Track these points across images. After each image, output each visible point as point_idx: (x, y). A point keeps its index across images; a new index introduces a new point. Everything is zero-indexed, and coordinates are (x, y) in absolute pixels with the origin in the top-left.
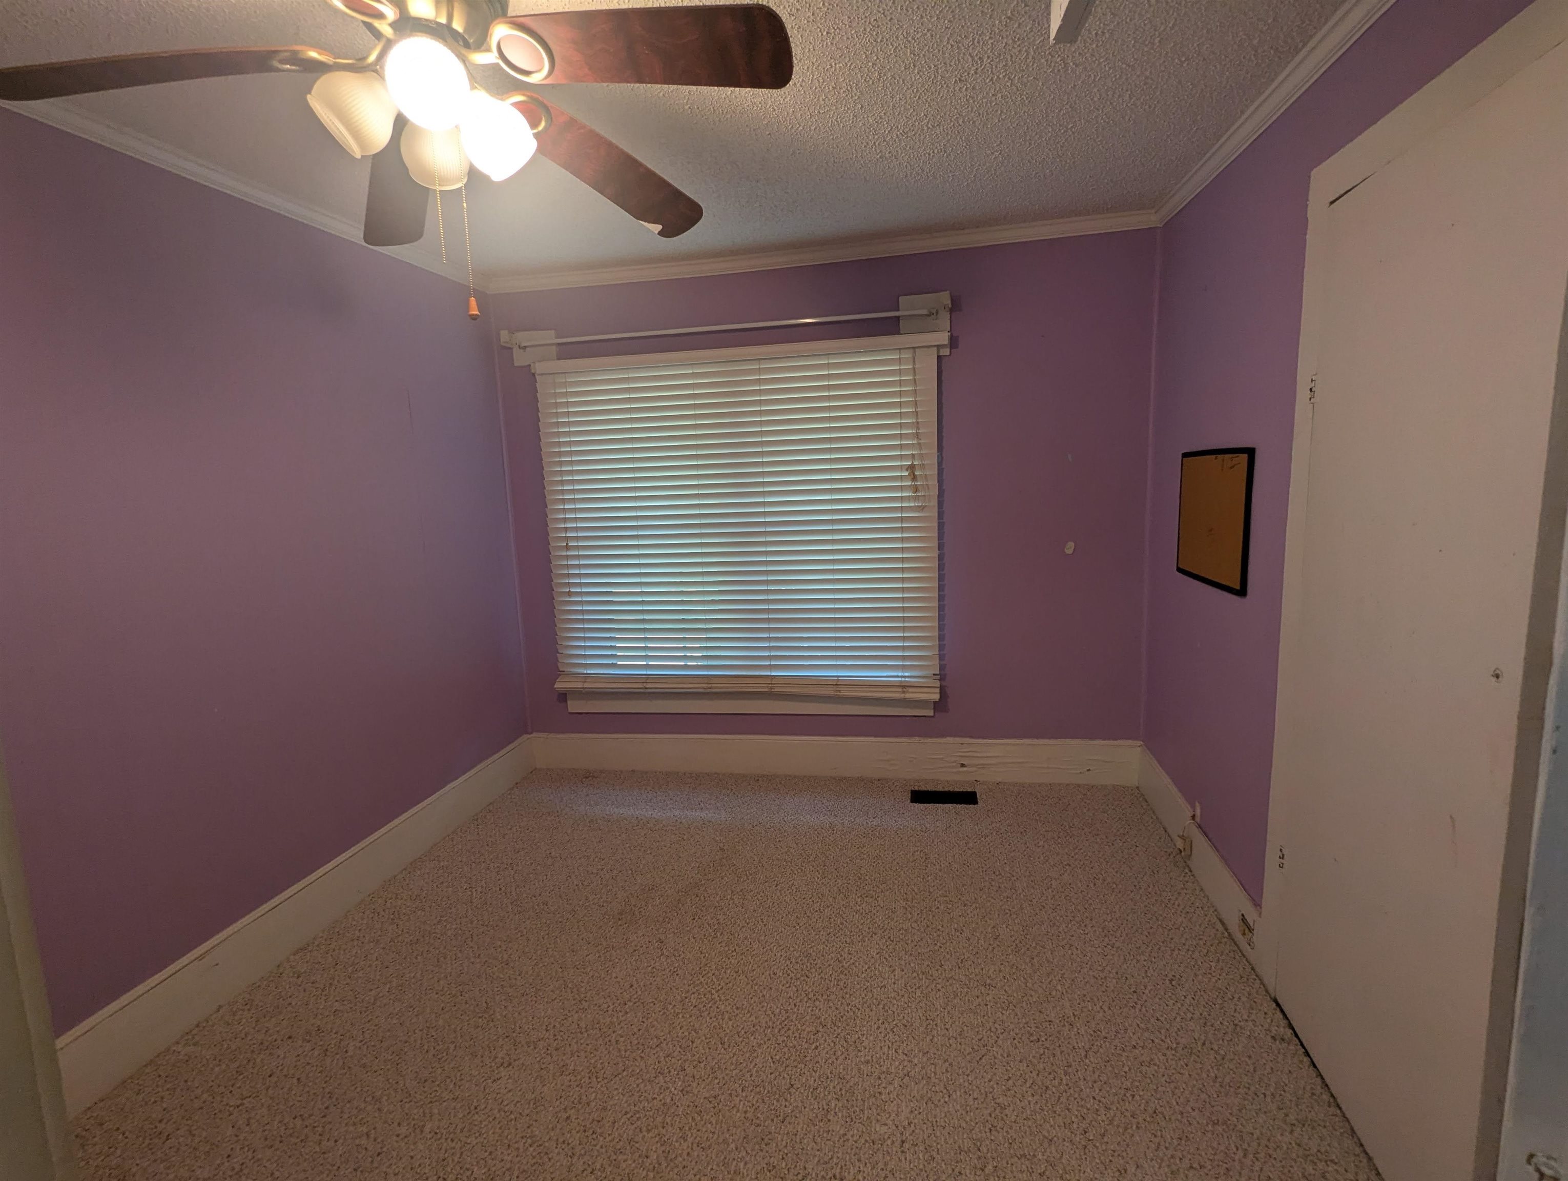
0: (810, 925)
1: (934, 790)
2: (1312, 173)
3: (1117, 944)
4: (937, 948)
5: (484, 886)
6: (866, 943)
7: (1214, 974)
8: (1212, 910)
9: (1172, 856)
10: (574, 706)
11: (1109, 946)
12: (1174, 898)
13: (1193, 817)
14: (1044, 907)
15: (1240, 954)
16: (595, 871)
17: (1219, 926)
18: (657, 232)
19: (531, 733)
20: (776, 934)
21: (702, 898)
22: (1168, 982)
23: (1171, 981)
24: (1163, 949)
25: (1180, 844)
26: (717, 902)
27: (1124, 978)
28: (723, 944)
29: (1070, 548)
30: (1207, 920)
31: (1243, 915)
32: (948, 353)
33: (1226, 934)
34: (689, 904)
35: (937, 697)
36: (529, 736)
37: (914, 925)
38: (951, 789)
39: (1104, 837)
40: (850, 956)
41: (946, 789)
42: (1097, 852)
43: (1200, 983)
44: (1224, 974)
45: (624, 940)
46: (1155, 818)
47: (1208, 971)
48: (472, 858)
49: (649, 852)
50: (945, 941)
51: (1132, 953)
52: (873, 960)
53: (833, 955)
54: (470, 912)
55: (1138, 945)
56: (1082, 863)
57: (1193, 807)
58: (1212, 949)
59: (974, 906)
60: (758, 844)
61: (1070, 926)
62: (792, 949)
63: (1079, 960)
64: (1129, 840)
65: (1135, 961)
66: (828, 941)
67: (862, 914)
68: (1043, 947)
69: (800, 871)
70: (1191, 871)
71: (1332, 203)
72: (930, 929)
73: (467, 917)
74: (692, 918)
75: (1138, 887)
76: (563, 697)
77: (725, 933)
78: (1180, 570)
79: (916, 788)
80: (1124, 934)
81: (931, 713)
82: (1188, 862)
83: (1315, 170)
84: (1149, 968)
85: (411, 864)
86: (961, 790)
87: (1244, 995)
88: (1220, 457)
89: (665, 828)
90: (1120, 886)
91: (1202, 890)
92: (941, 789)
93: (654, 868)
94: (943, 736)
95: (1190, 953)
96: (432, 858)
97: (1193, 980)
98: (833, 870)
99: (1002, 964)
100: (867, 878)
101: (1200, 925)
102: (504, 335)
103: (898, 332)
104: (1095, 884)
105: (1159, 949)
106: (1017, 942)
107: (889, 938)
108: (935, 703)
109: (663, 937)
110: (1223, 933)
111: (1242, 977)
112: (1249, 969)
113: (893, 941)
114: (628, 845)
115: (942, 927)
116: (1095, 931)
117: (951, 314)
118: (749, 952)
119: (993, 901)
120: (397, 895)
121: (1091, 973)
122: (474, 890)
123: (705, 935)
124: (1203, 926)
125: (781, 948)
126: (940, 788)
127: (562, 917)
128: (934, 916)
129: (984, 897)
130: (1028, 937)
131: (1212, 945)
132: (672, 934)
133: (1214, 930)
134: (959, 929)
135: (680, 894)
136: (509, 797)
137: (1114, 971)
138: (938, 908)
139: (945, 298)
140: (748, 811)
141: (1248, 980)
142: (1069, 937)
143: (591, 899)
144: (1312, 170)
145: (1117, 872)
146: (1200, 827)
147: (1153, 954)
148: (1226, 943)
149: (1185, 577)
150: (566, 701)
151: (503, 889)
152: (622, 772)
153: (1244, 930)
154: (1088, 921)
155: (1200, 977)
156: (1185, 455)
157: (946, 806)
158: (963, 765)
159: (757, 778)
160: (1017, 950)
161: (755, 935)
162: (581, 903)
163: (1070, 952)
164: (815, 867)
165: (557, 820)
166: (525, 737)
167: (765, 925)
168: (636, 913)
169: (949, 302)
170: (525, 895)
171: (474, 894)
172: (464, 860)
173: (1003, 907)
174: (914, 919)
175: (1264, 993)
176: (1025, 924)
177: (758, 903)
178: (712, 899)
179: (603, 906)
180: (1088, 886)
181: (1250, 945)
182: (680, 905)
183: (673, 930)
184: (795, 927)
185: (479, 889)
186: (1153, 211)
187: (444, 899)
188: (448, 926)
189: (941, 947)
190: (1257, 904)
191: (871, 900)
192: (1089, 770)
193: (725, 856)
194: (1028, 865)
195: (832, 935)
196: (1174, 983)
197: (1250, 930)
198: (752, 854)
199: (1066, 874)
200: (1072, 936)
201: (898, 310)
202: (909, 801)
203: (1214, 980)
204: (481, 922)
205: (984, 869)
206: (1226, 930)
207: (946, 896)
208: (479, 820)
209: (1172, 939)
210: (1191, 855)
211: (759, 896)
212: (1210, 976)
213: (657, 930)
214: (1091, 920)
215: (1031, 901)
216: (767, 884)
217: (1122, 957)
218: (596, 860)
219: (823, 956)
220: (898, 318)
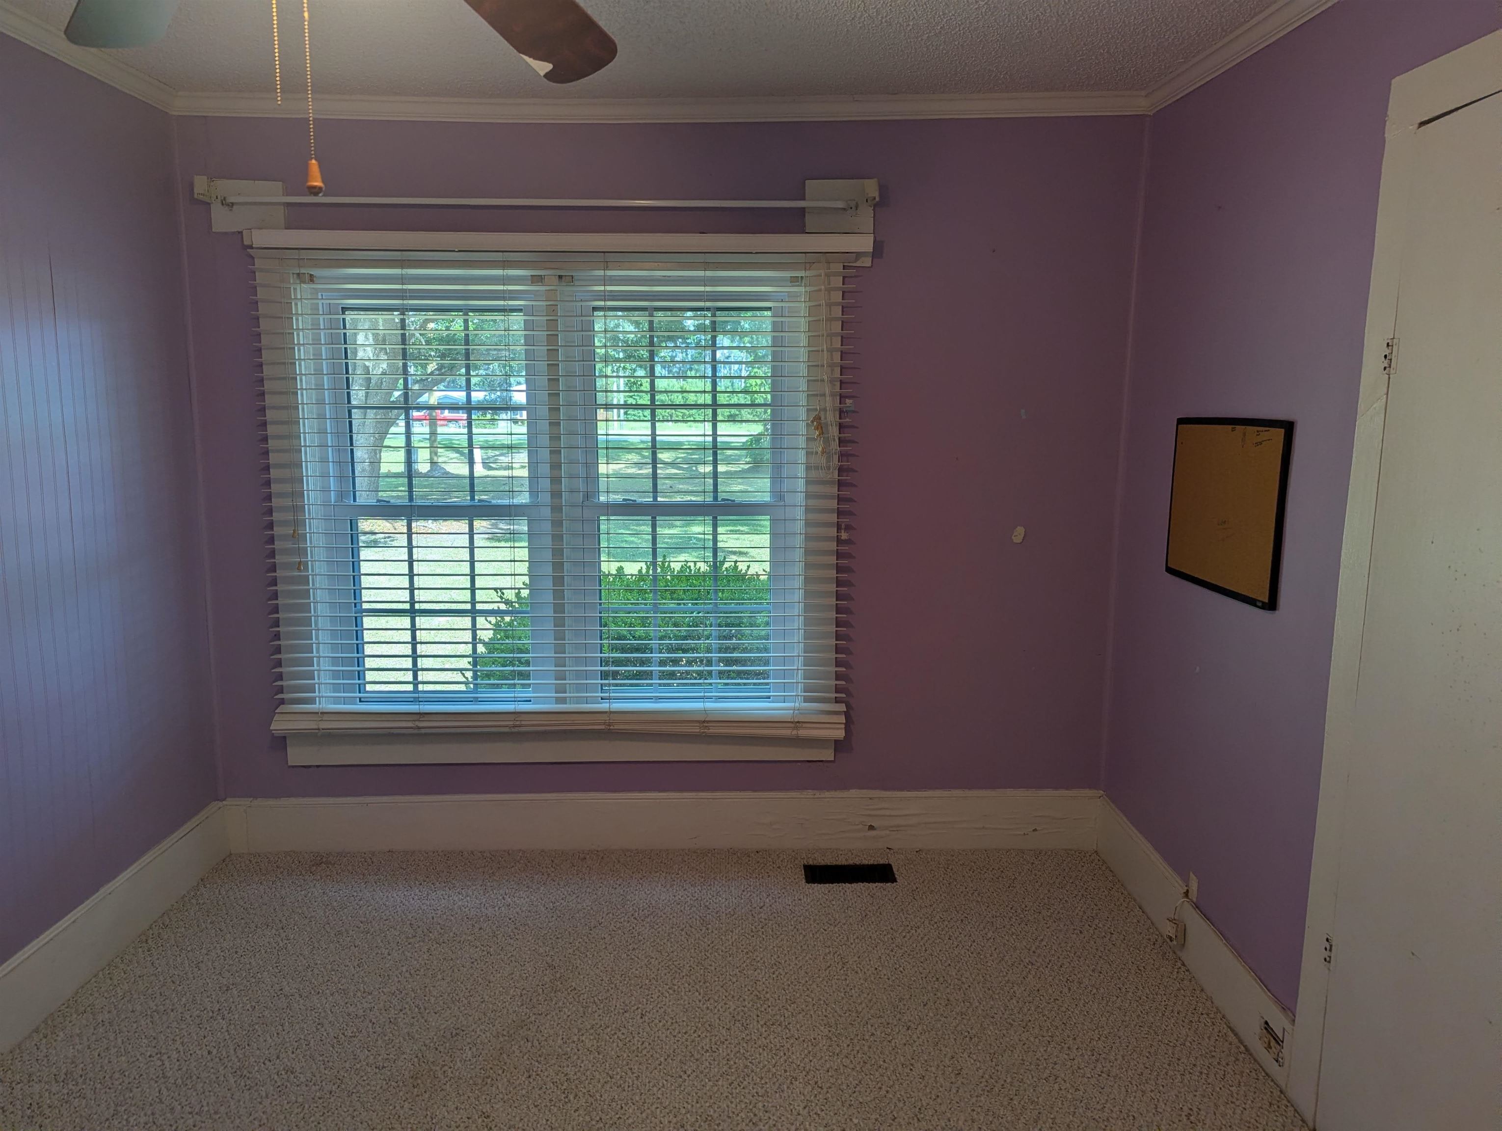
0: (702, 1072)
1: (834, 863)
2: (1393, 81)
3: (1115, 1071)
4: (883, 1092)
5: (181, 1049)
6: (786, 1094)
7: (1238, 1103)
8: (1219, 1016)
9: (1157, 946)
10: (297, 755)
11: (1103, 1075)
12: (1171, 1003)
13: (1186, 894)
14: (1012, 1025)
15: (1263, 1074)
16: (361, 1012)
17: (1231, 1037)
18: (542, 73)
19: (224, 800)
20: (655, 1089)
21: (536, 1043)
22: (1185, 1119)
23: (1188, 1116)
24: (1171, 1073)
25: (1169, 930)
26: (560, 1047)
27: (1131, 1118)
28: (581, 1112)
29: (1019, 534)
30: (1216, 1030)
31: (1266, 1023)
32: (869, 264)
33: (1242, 1048)
34: (517, 1053)
35: (840, 734)
36: (220, 804)
37: (846, 1062)
38: (857, 861)
39: (1068, 922)
40: (767, 1115)
41: (851, 862)
42: (1063, 945)
43: (1224, 1115)
44: (1249, 1102)
45: (429, 1118)
46: (1126, 893)
47: (1230, 1099)
48: (152, 1004)
49: (440, 977)
50: (891, 1083)
51: (1134, 1083)
52: (800, 1118)
53: (743, 1115)
54: (164, 1091)
55: (1139, 1071)
56: (1047, 960)
57: (1186, 881)
58: (1229, 1069)
59: (920, 1028)
60: (602, 954)
61: (1049, 1049)
62: (683, 1111)
63: (1070, 1096)
64: (1101, 925)
65: (1139, 1094)
66: (731, 1094)
67: (771, 1050)
68: (1022, 1081)
69: (671, 991)
70: (1183, 965)
71: (1422, 124)
72: (868, 1066)
73: (161, 1102)
74: (526, 1074)
75: (1124, 990)
76: (281, 742)
77: (580, 1094)
78: (1169, 570)
79: (811, 863)
80: (1119, 1057)
81: (828, 755)
82: (1178, 953)
83: (1398, 78)
84: (1158, 1100)
85: (45, 1022)
86: (871, 862)
87: (1277, 1127)
88: (1239, 428)
89: (458, 939)
90: (1102, 990)
91: (1202, 990)
92: (844, 863)
93: (453, 1002)
94: (846, 787)
95: (1204, 1076)
96: (82, 1009)
97: (1215, 1114)
98: (718, 988)
99: (973, 1110)
100: (768, 996)
101: (1209, 1038)
102: (201, 184)
103: (802, 231)
104: (1069, 989)
105: (1166, 1074)
106: (987, 1076)
107: (816, 1083)
108: (837, 742)
109: (487, 1108)
110: (1238, 1048)
111: (1271, 1104)
112: (1277, 1093)
113: (821, 1088)
114: (404, 969)
115: (884, 1061)
116: (1082, 1055)
117: (874, 210)
118: (622, 1121)
119: (943, 1019)
120: (30, 1076)
121: (1089, 1114)
122: (165, 1057)
123: (551, 1100)
124: (1213, 1039)
125: (667, 1110)
126: (842, 861)
127: (321, 1089)
128: (870, 1047)
129: (931, 1014)
130: (999, 1068)
131: (1228, 1064)
132: (501, 1103)
133: (1226, 1044)
134: (908, 1063)
135: (501, 1039)
136: (194, 901)
137: (1117, 1109)
138: (873, 1034)
139: (871, 188)
140: (579, 906)
141: (1278, 1107)
142: (1051, 1065)
143: (362, 1057)
144: (1394, 77)
145: (1093, 971)
146: (1197, 906)
147: (1160, 1081)
148: (1244, 1059)
149: (1177, 579)
150: (285, 748)
151: (215, 1051)
152: (373, 854)
153: (1269, 1043)
154: (1070, 1042)
155: (1222, 1108)
156: (1181, 421)
157: (854, 885)
158: (871, 828)
159: (582, 856)
160: (988, 1089)
161: (625, 1093)
162: (347, 1065)
163: (1056, 1087)
164: (692, 983)
165: (283, 935)
166: (215, 805)
167: (638, 1077)
168: (439, 1074)
169: (876, 194)
170: (252, 1060)
171: (167, 1063)
172: (139, 1008)
173: (959, 1028)
174: (845, 1052)
175: (1301, 1123)
176: (992, 1051)
177: (621, 1044)
178: (551, 1042)
179: (384, 1067)
180: (1061, 992)
181: (1277, 1061)
182: (505, 1056)
183: (501, 1096)
184: (681, 1077)
185: (175, 1055)
186: (1143, 93)
187: (117, 1075)
188: (132, 1120)
189: (887, 1092)
190: (1289, 1009)
191: (780, 1029)
192: (1035, 830)
193: (558, 975)
194: (979, 966)
195: (736, 1083)
196: (1192, 1118)
197: (1279, 1041)
198: (597, 971)
199: (1030, 976)
200: (1055, 1064)
201: (803, 198)
202: (804, 881)
203: (1238, 1111)
204: (188, 1109)
205: (923, 976)
206: (1241, 1041)
207: (881, 1017)
208: (150, 941)
209: (1179, 1060)
210: (1183, 945)
211: (620, 1034)
212: (1233, 1105)
213: (477, 1098)
214: (1075, 1039)
215: (993, 1017)
216: (627, 1015)
217: (1123, 1089)
218: (359, 994)
219: (729, 1117)
220: (803, 210)
